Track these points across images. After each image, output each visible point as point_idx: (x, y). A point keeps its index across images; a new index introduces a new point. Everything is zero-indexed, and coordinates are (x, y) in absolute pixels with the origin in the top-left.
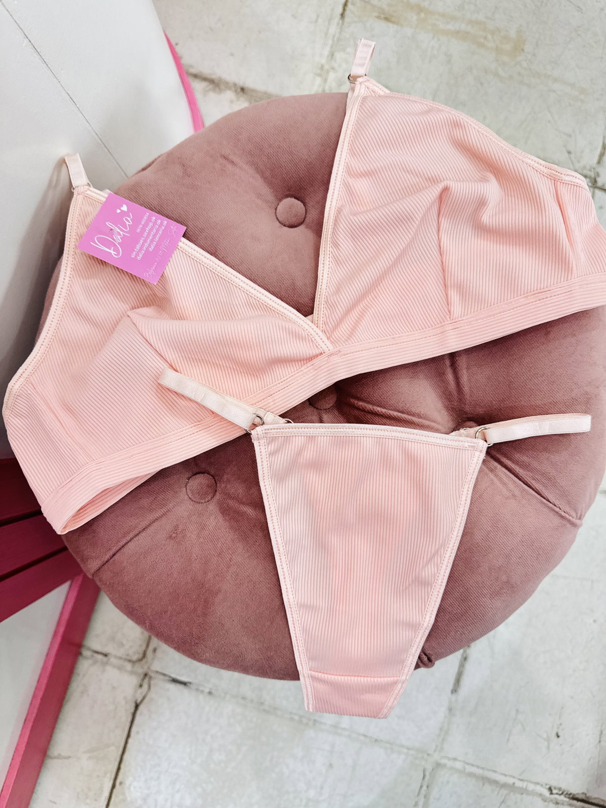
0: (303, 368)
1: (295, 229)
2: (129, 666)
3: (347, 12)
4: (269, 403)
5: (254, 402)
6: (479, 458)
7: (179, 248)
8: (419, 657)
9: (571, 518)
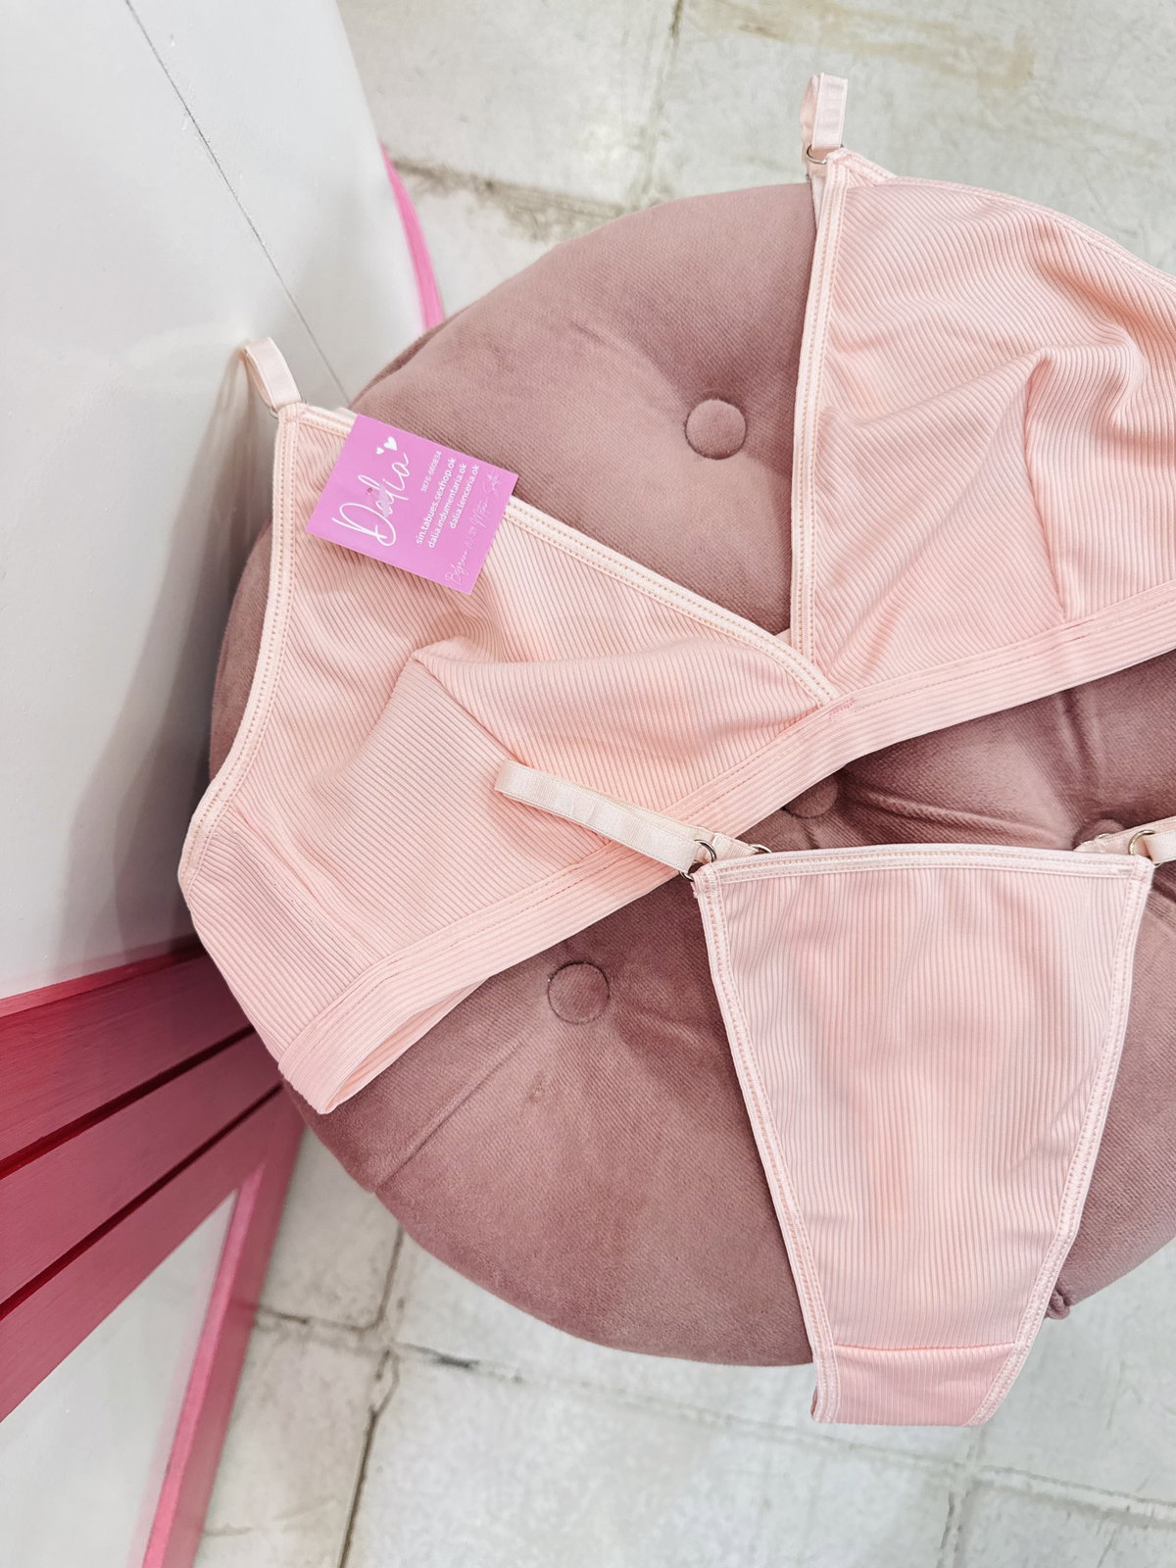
0: (779, 740)
1: (727, 460)
2: (352, 1340)
3: (683, 23)
4: (714, 815)
5: (684, 815)
6: (1139, 892)
7: (507, 517)
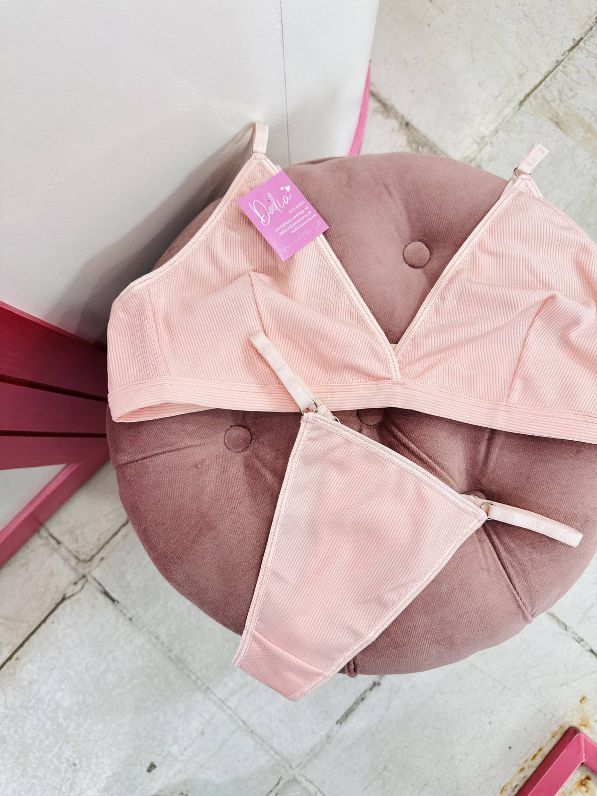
0: (368, 383)
1: (416, 269)
2: (73, 562)
3: (527, 103)
4: (328, 398)
6: (476, 525)
7: (316, 241)
8: (348, 664)
9: (526, 611)
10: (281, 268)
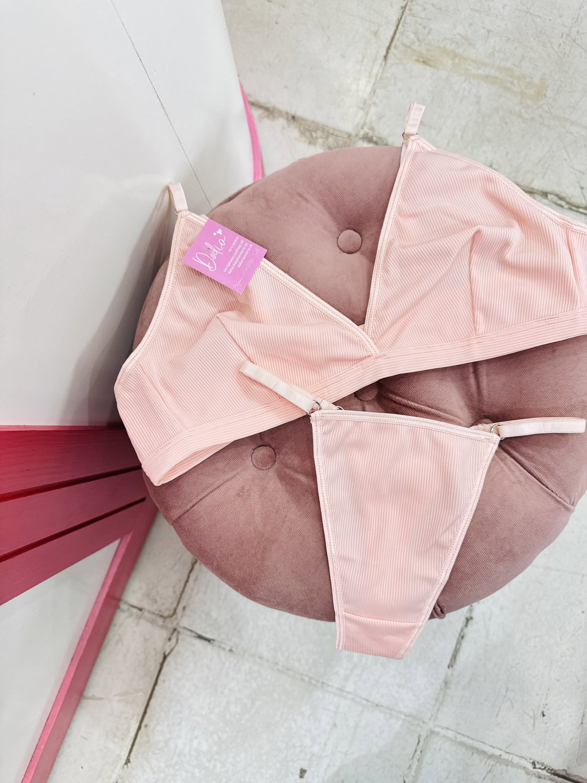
0: (353, 367)
1: (352, 255)
2: (160, 621)
3: (390, 55)
4: (325, 393)
6: (493, 448)
7: (261, 266)
9: (565, 503)
10: (241, 300)
